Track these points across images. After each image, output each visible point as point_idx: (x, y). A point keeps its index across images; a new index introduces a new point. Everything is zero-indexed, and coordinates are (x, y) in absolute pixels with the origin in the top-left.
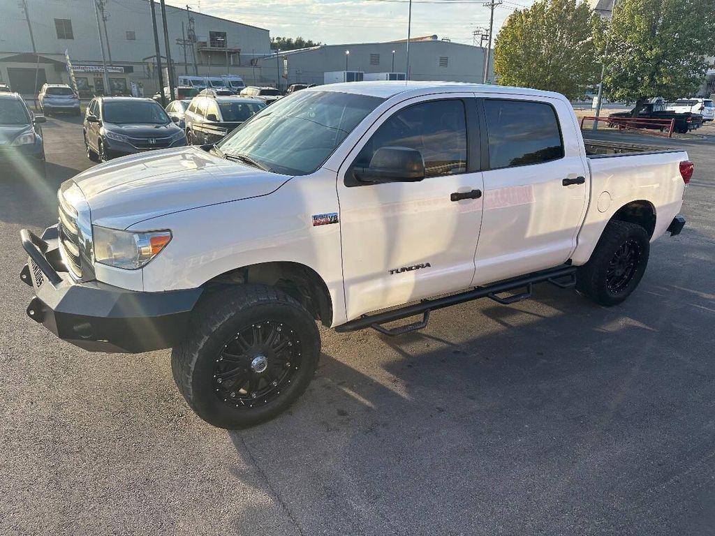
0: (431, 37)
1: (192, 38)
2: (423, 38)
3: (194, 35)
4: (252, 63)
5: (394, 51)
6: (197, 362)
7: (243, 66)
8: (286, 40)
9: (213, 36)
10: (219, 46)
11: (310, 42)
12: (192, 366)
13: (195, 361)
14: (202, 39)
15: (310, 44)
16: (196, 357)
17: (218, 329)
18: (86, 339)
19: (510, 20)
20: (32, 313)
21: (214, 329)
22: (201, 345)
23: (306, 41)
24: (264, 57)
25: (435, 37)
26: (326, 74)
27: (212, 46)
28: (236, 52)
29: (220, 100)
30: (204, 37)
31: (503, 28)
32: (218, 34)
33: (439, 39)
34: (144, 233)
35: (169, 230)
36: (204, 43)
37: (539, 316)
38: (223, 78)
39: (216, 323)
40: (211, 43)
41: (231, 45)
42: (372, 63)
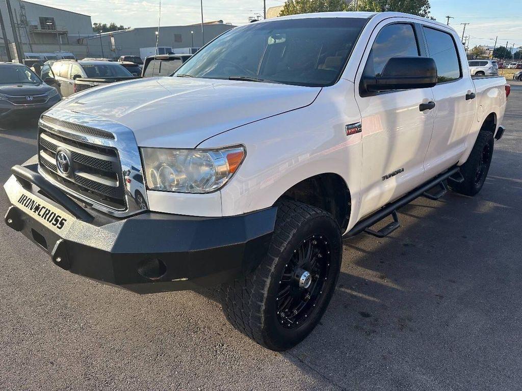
0: (218, 21)
1: (24, 22)
2: (214, 22)
3: (26, 20)
4: (79, 41)
5: (192, 32)
6: (270, 287)
7: (72, 45)
8: (101, 25)
9: (43, 21)
10: (49, 29)
11: (121, 27)
12: (265, 292)
13: (268, 286)
14: (33, 23)
15: (122, 28)
16: (268, 281)
17: (285, 249)
18: (157, 281)
19: (286, 6)
20: (59, 260)
21: (282, 249)
22: (273, 269)
23: (119, 26)
24: (89, 37)
25: (221, 21)
26: (140, 49)
27: (42, 29)
28: (64, 34)
29: (82, 63)
30: (34, 22)
31: (282, 11)
32: (47, 19)
33: (224, 23)
34: (217, 150)
35: (241, 145)
36: (35, 26)
37: (432, 207)
38: (58, 54)
39: (282, 243)
40: (41, 26)
41: (59, 28)
42: (176, 41)
